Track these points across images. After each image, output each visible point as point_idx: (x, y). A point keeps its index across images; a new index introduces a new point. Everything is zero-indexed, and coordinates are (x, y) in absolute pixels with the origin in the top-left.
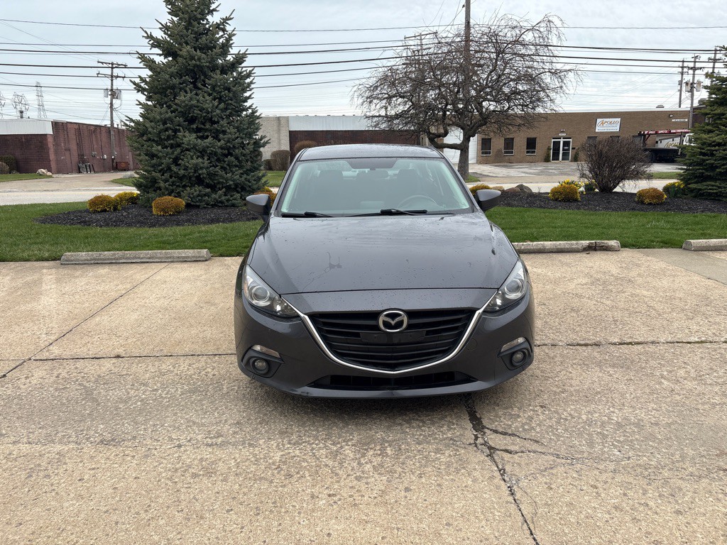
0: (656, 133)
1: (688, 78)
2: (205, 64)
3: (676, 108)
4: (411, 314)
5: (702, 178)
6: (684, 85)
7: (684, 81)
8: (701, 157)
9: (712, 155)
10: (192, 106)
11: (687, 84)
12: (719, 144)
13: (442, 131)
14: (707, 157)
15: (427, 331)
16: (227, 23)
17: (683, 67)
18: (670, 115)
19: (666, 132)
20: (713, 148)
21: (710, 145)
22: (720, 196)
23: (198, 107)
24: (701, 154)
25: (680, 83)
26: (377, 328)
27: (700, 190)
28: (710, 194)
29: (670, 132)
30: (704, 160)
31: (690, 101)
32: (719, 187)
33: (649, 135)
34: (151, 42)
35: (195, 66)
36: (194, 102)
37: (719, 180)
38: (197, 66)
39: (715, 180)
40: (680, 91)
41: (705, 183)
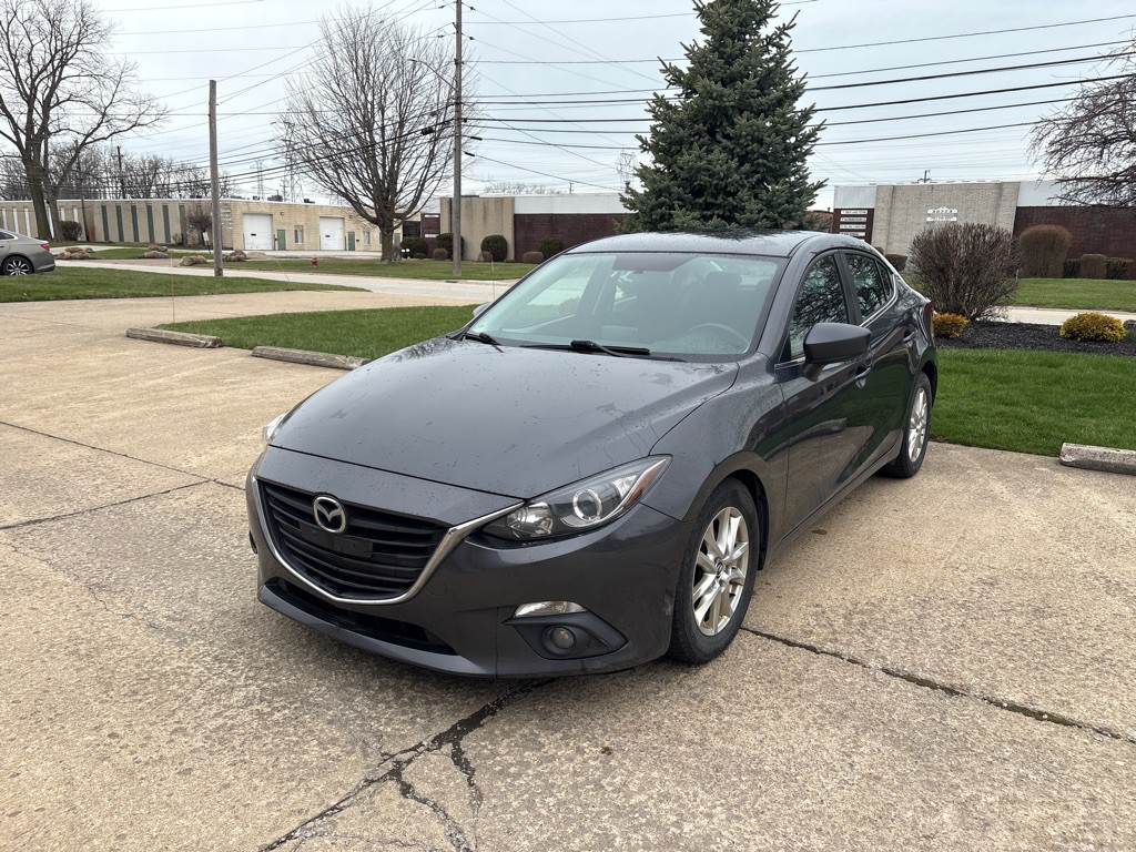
2: (727, 104)
10: (699, 170)
15: (375, 545)
16: (787, 35)
23: (708, 170)
34: (669, 78)
35: (714, 107)
36: (702, 163)
38: (719, 108)
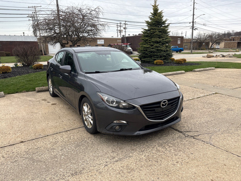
0: (114, 44)
1: (119, 29)
3: (117, 37)
4: (169, 100)
5: (145, 57)
6: (118, 31)
7: (118, 30)
8: (144, 51)
9: (146, 50)
11: (119, 30)
12: (148, 48)
13: (66, 42)
14: (145, 51)
15: (171, 105)
17: (117, 25)
18: (116, 39)
19: (117, 44)
20: (147, 49)
21: (146, 48)
22: (150, 62)
24: (144, 50)
25: (117, 30)
26: (160, 107)
27: (145, 60)
28: (147, 61)
29: (118, 44)
30: (145, 52)
31: (120, 36)
32: (149, 60)
33: (112, 45)
37: (149, 57)
39: (148, 58)
40: (117, 32)
41: (145, 59)
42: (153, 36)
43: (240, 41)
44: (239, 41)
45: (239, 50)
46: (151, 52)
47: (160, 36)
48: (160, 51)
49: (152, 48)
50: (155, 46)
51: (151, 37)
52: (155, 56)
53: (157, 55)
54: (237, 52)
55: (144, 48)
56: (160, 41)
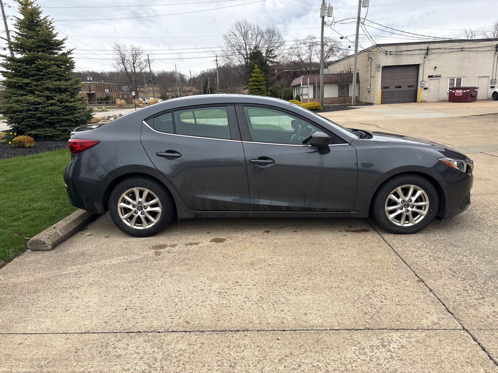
42: (43, 75)
43: (90, 91)
44: (88, 92)
45: (107, 108)
46: (52, 113)
47: (60, 75)
48: (72, 110)
49: (52, 105)
50: (58, 100)
51: (37, 77)
52: (62, 121)
53: (67, 120)
54: (105, 111)
55: (28, 103)
56: (67, 88)
